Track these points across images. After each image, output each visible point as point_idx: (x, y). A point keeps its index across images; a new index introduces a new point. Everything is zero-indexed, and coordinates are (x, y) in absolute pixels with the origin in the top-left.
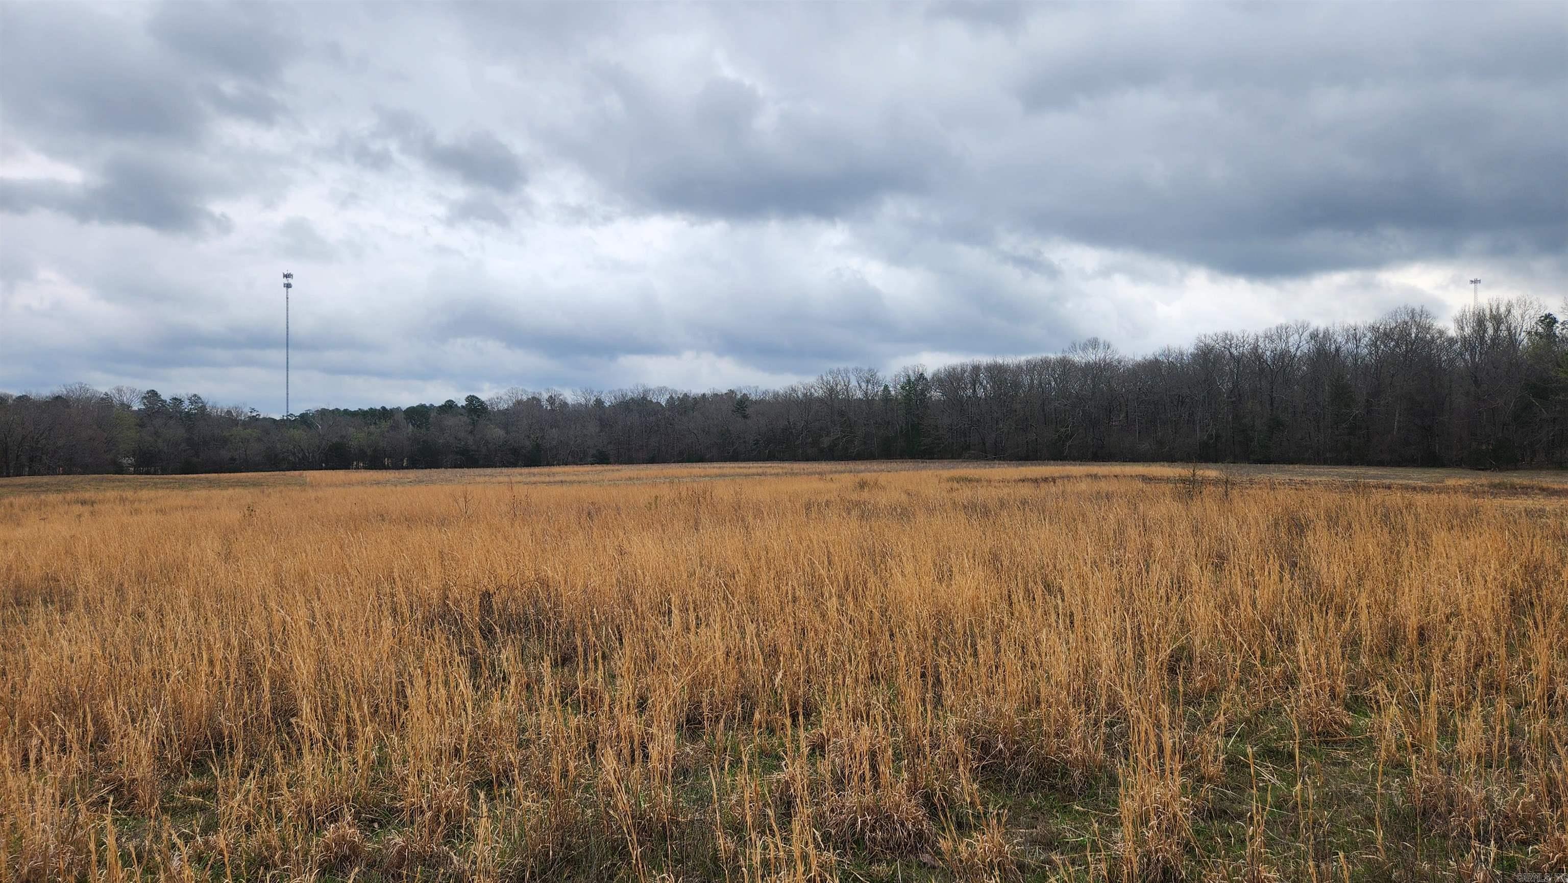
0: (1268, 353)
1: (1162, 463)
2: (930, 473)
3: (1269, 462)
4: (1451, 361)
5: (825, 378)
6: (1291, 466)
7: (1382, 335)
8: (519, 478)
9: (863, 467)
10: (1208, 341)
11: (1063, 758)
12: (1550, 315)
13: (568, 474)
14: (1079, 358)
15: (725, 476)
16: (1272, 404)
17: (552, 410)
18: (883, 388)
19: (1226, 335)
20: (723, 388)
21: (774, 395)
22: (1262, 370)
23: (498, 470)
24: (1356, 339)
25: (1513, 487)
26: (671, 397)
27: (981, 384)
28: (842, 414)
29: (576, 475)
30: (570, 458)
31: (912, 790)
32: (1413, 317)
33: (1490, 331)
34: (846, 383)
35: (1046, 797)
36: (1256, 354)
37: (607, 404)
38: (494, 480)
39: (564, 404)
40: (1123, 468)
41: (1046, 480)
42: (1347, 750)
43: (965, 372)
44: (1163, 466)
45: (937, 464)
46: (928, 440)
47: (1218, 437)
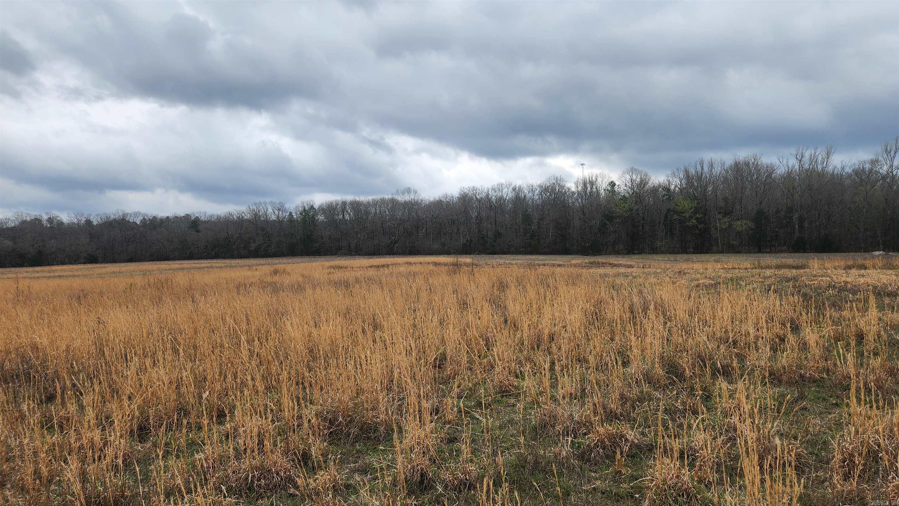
0: (494, 197)
1: (444, 255)
2: (318, 263)
3: (495, 254)
4: (573, 203)
5: (251, 207)
6: (505, 256)
7: (545, 189)
8: (25, 275)
9: (277, 261)
10: (466, 191)
11: (375, 421)
12: (613, 181)
13: (65, 271)
14: (401, 198)
15: (183, 269)
16: (496, 224)
17: (51, 227)
18: (288, 213)
19: (474, 187)
20: (181, 213)
21: (217, 218)
22: (491, 206)
23: (8, 269)
24: (533, 191)
25: (598, 263)
26: (144, 219)
27: (347, 212)
28: (263, 229)
29: (71, 271)
30: (66, 260)
31: (286, 453)
32: (557, 181)
33: (589, 189)
34: (265, 211)
35: (365, 444)
36: (488, 198)
37: (95, 223)
38: (5, 276)
39: (61, 223)
40: (424, 258)
41: (383, 266)
42: (515, 398)
43: (338, 205)
44: (445, 257)
45: (323, 258)
46: (317, 245)
47: (471, 241)
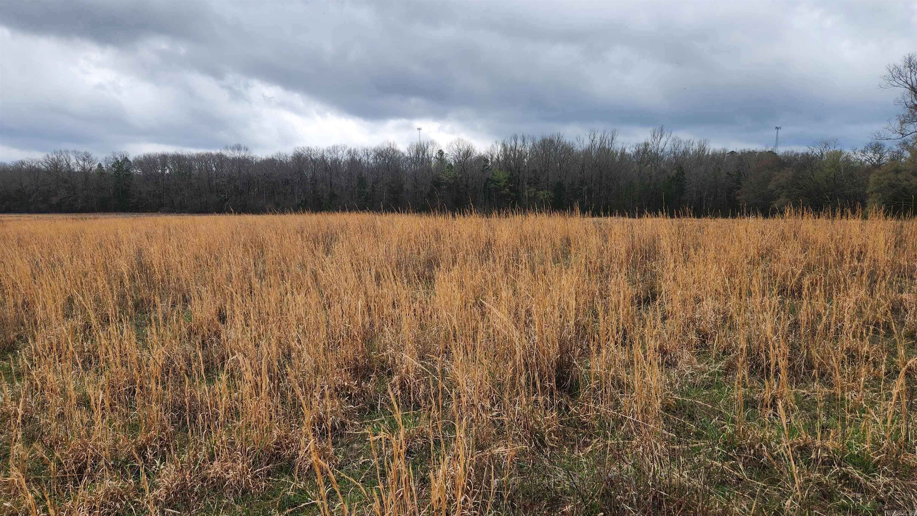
0: (329, 159)
4: (407, 168)
5: (50, 156)
7: (380, 153)
10: (300, 151)
12: (442, 150)
14: (229, 154)
16: (331, 186)
18: (97, 165)
19: (309, 148)
22: (326, 168)
24: (368, 155)
27: (167, 166)
28: (66, 182)
32: (390, 146)
33: (421, 156)
34: (68, 161)
46: (135, 201)
47: (306, 201)
